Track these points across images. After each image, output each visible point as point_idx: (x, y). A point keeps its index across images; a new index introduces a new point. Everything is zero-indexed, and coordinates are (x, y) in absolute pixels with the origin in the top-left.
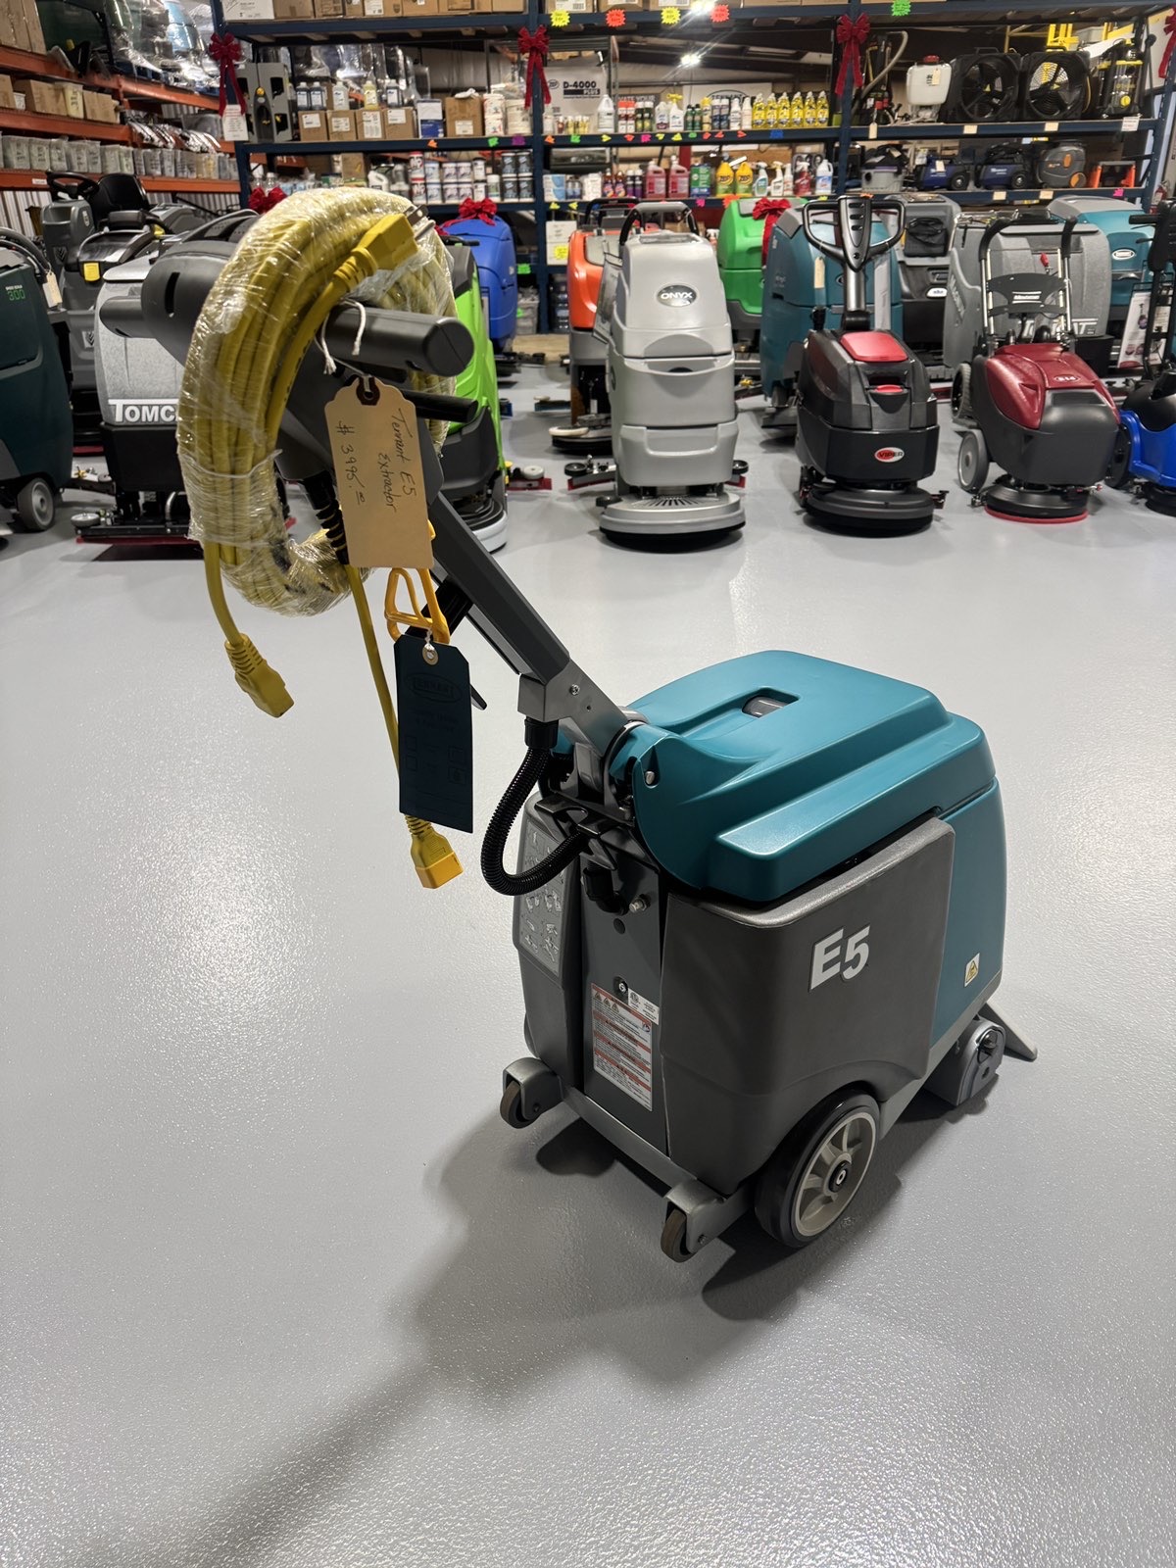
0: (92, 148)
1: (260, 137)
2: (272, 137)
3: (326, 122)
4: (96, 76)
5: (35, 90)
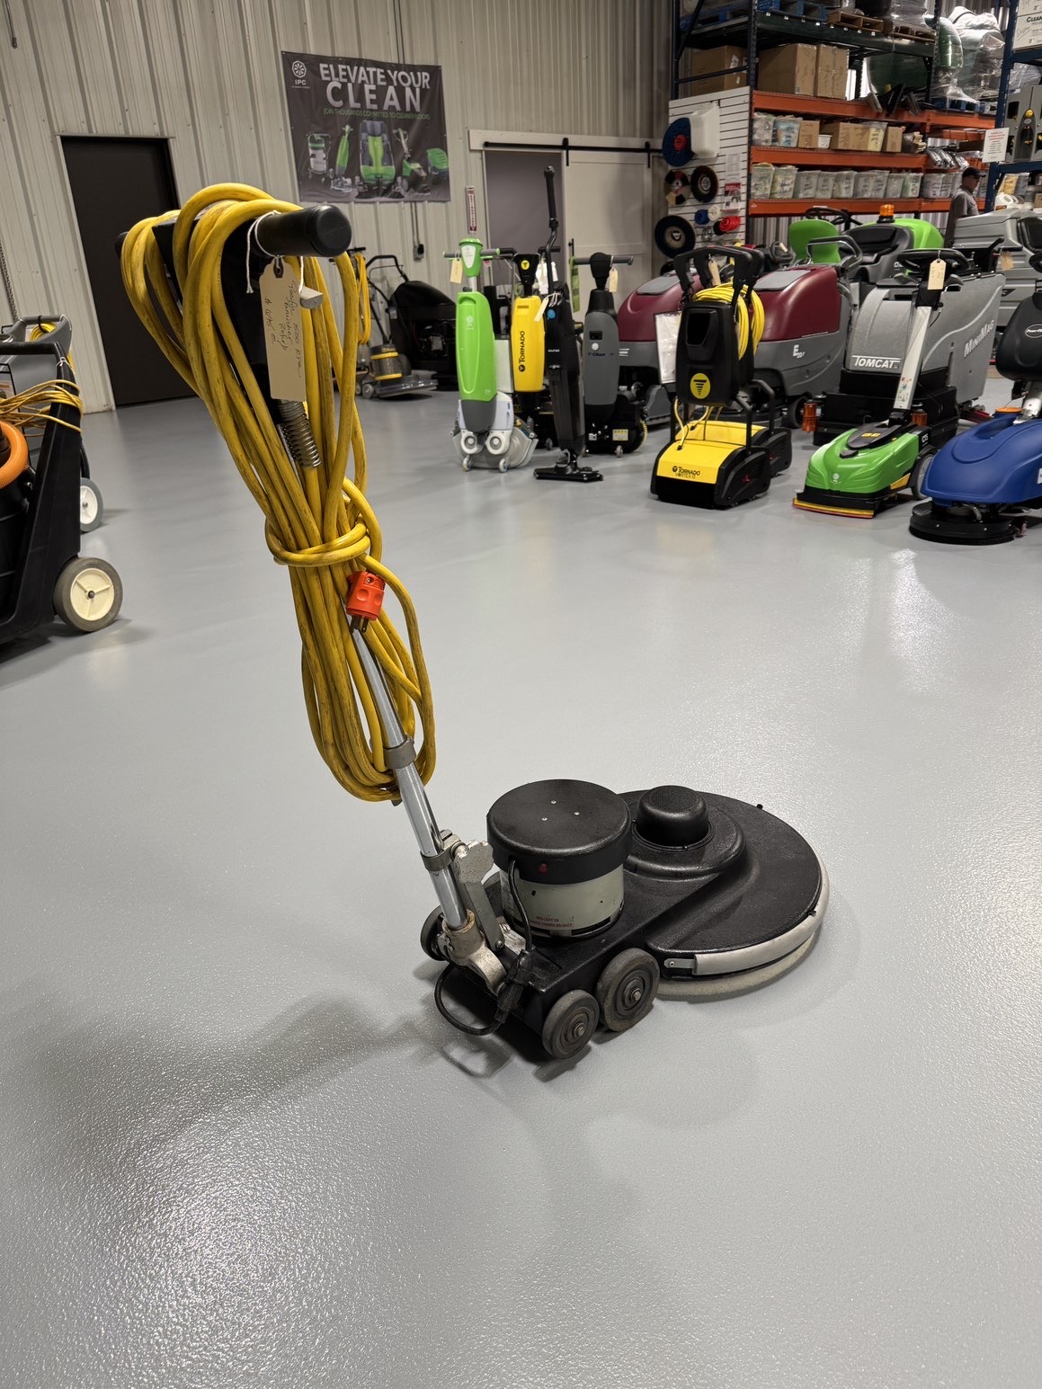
0: (880, 177)
1: (1017, 156)
2: (1028, 156)
4: (906, 113)
5: (841, 131)
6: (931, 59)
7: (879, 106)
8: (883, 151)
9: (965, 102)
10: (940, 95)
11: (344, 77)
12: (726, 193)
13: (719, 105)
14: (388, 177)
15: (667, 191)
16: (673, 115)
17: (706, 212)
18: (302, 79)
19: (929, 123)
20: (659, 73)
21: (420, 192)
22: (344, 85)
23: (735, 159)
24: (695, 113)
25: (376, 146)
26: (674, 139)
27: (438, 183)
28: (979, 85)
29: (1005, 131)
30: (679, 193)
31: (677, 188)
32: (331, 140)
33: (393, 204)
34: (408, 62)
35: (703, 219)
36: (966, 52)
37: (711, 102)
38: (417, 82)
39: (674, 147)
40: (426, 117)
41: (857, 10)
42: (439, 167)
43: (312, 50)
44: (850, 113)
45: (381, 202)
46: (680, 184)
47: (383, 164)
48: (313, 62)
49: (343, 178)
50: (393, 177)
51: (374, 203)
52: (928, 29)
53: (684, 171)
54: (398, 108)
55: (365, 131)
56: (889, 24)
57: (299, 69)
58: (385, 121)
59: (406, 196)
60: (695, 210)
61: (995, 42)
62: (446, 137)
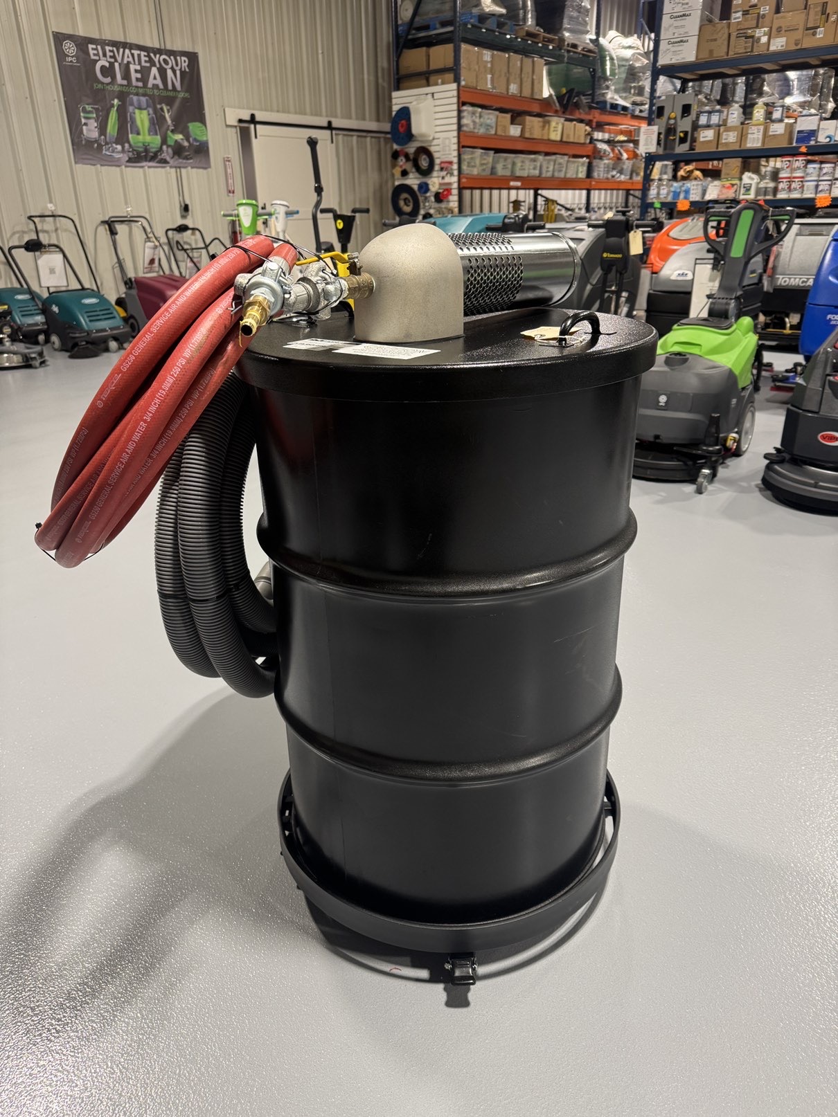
0: (561, 161)
1: (665, 149)
2: (673, 149)
3: (718, 136)
4: (577, 111)
5: (527, 123)
6: (594, 70)
7: (557, 104)
8: (561, 141)
9: (620, 105)
10: (602, 99)
11: (111, 57)
12: (442, 169)
13: (433, 96)
14: (156, 146)
15: (394, 166)
16: (396, 104)
17: (427, 185)
18: (72, 57)
19: (595, 120)
20: (383, 69)
21: (184, 159)
22: (112, 64)
23: (447, 141)
24: (414, 103)
25: (142, 118)
26: (398, 124)
27: (199, 152)
28: (630, 92)
29: (655, 129)
30: (404, 167)
31: (401, 163)
32: (101, 111)
33: (160, 169)
34: (169, 47)
35: (423, 190)
36: (620, 66)
37: (427, 94)
38: (177, 65)
39: (398, 130)
40: (187, 95)
41: (538, 28)
42: (199, 138)
43: (81, 32)
44: (536, 108)
45: (149, 167)
46: (404, 160)
47: (149, 134)
48: (82, 43)
49: (114, 145)
50: (159, 146)
51: (142, 167)
52: (591, 46)
53: (407, 150)
54: (161, 86)
55: (132, 104)
56: (562, 40)
57: (69, 48)
58: (150, 98)
59: (171, 162)
60: (418, 182)
61: (640, 60)
62: (204, 115)
